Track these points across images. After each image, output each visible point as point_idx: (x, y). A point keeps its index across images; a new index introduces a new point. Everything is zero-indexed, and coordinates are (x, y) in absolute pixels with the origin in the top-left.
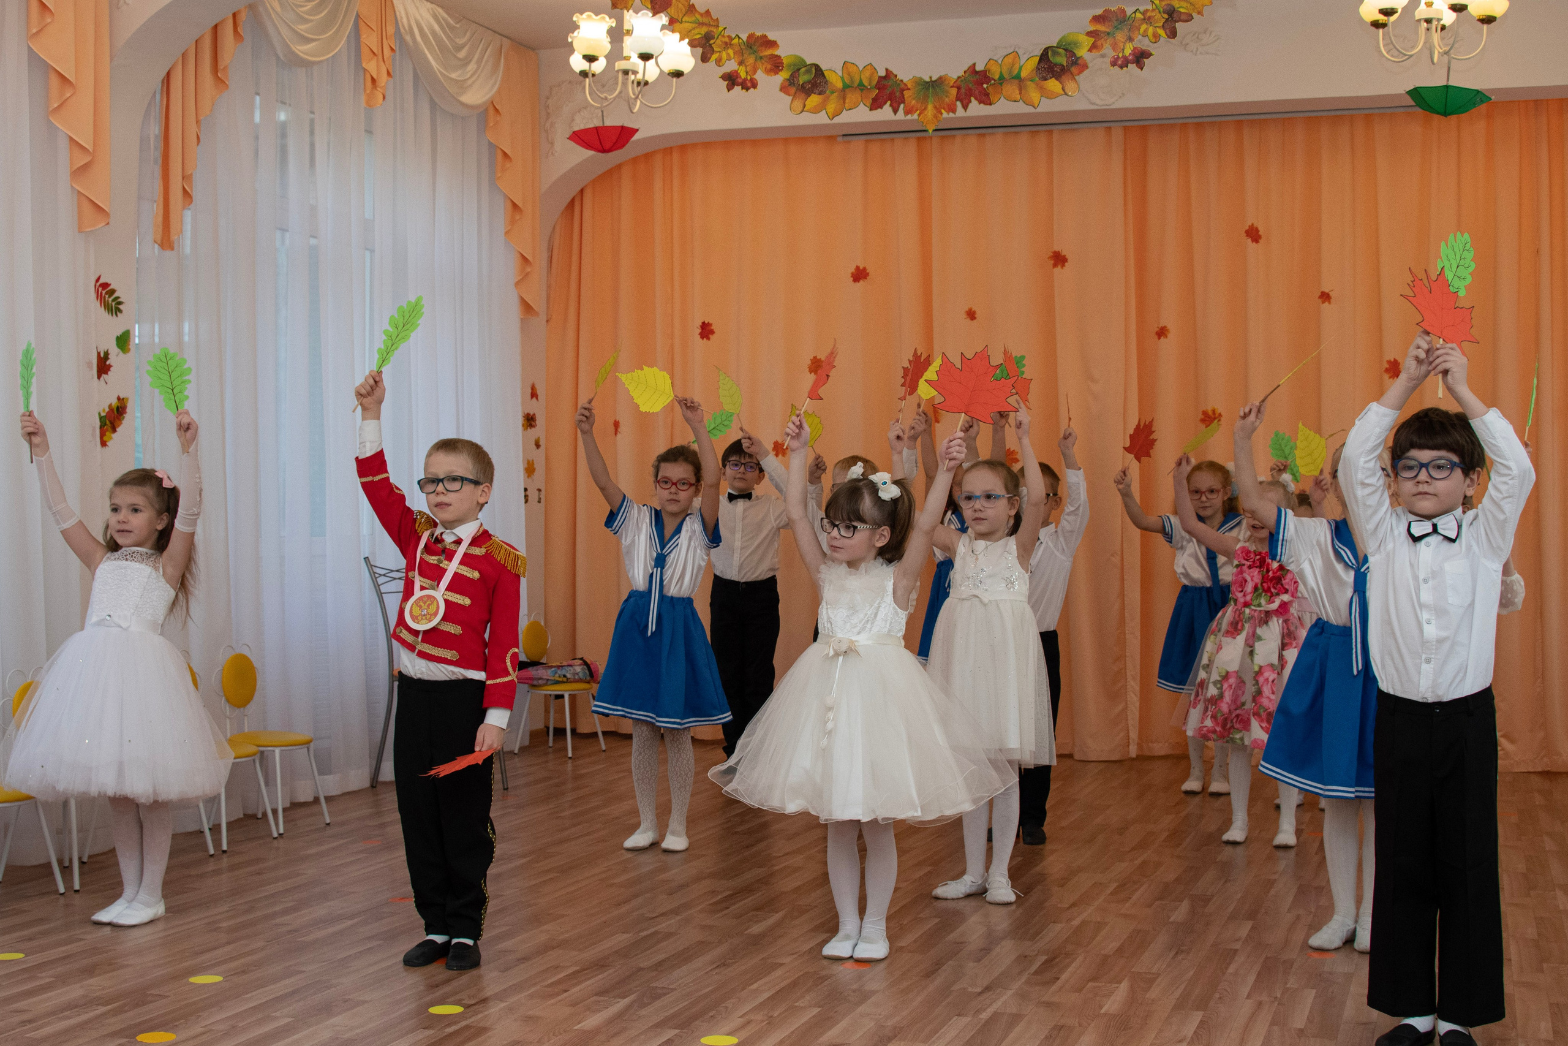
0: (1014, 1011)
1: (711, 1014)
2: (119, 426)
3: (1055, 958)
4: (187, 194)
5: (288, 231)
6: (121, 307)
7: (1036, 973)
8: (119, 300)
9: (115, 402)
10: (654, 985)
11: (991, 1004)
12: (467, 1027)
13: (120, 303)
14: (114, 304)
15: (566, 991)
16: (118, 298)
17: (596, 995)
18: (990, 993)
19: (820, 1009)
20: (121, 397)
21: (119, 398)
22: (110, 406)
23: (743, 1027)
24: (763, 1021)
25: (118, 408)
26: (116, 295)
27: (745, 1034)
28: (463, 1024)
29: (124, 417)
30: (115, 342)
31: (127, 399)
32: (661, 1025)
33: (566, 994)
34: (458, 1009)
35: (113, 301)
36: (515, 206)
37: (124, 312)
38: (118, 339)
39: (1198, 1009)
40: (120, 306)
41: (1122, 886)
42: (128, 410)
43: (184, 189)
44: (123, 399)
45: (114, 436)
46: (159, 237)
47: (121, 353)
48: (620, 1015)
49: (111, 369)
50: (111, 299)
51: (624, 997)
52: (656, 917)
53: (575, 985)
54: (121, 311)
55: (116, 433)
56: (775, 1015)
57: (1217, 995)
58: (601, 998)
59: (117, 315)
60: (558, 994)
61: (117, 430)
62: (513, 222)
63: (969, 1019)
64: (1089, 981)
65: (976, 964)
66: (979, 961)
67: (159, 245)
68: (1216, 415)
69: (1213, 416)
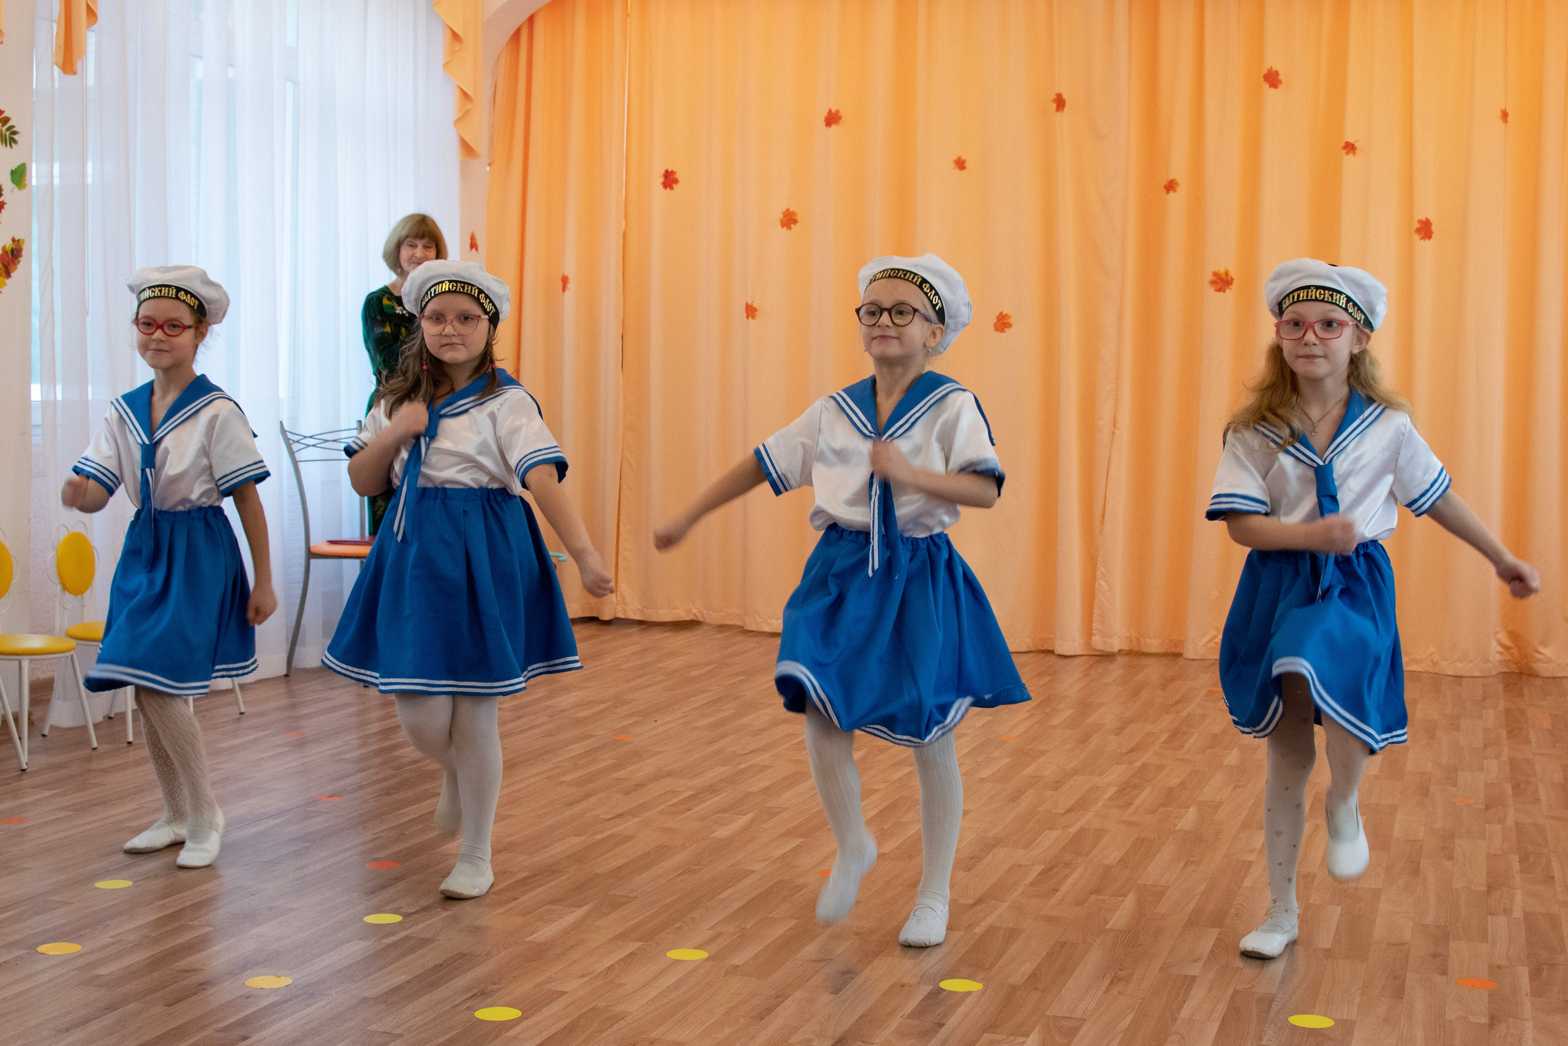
0: (1011, 925)
1: (677, 925)
2: (14, 271)
3: (1052, 868)
4: (91, 14)
5: (201, 58)
6: (16, 137)
7: (1032, 884)
8: (14, 129)
9: (9, 245)
10: (612, 893)
11: (986, 917)
12: (407, 938)
13: (15, 133)
14: (8, 133)
15: (515, 899)
16: (12, 127)
17: (549, 903)
18: (983, 905)
19: (796, 921)
20: (17, 239)
21: (13, 240)
22: (4, 248)
23: (712, 940)
24: (735, 934)
25: (12, 251)
26: (10, 124)
27: (715, 948)
28: (402, 934)
29: (19, 262)
30: (9, 177)
31: (23, 241)
32: (623, 937)
33: (514, 903)
34: (397, 918)
35: (8, 129)
36: (455, 36)
37: (19, 143)
38: (13, 173)
39: (1213, 925)
40: (14, 136)
41: (1121, 791)
42: (24, 253)
43: (88, 6)
44: (19, 240)
45: (8, 281)
46: (61, 60)
47: (16, 188)
48: (576, 926)
49: (5, 206)
50: (4, 128)
51: (580, 906)
52: (613, 818)
53: (524, 893)
54: (15, 142)
55: (11, 278)
56: (748, 927)
57: (1233, 911)
58: (554, 907)
59: (11, 146)
60: (506, 903)
61: (12, 275)
62: (452, 53)
63: (962, 933)
64: (1092, 894)
65: (966, 873)
66: (969, 871)
67: (60, 68)
68: (1229, 278)
69: (1225, 279)
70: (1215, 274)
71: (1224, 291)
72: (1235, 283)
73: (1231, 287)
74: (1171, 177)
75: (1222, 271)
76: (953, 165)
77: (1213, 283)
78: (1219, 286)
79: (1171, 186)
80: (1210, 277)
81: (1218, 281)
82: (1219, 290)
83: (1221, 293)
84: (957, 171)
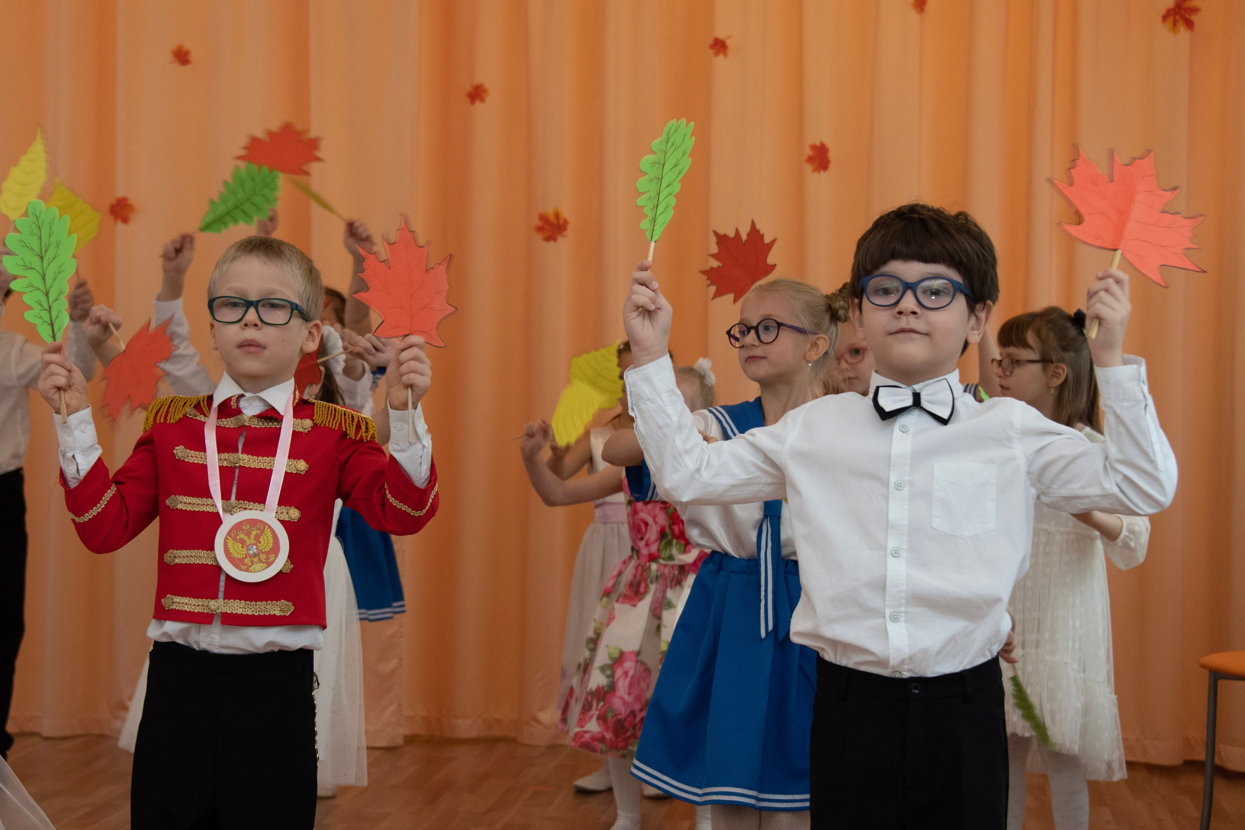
68: (562, 222)
69: (555, 222)
70: (543, 218)
71: (555, 240)
72: (570, 228)
73: (564, 233)
74: (477, 81)
75: (550, 212)
76: (170, 57)
77: (539, 229)
78: (547, 234)
79: (477, 94)
80: (537, 222)
81: (547, 227)
82: (548, 239)
83: (552, 243)
84: (177, 66)
